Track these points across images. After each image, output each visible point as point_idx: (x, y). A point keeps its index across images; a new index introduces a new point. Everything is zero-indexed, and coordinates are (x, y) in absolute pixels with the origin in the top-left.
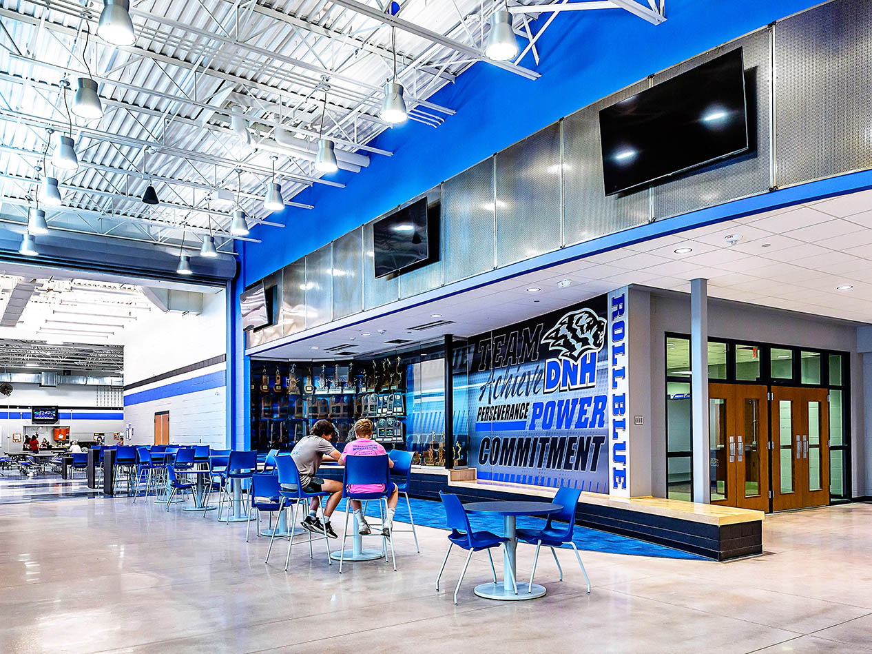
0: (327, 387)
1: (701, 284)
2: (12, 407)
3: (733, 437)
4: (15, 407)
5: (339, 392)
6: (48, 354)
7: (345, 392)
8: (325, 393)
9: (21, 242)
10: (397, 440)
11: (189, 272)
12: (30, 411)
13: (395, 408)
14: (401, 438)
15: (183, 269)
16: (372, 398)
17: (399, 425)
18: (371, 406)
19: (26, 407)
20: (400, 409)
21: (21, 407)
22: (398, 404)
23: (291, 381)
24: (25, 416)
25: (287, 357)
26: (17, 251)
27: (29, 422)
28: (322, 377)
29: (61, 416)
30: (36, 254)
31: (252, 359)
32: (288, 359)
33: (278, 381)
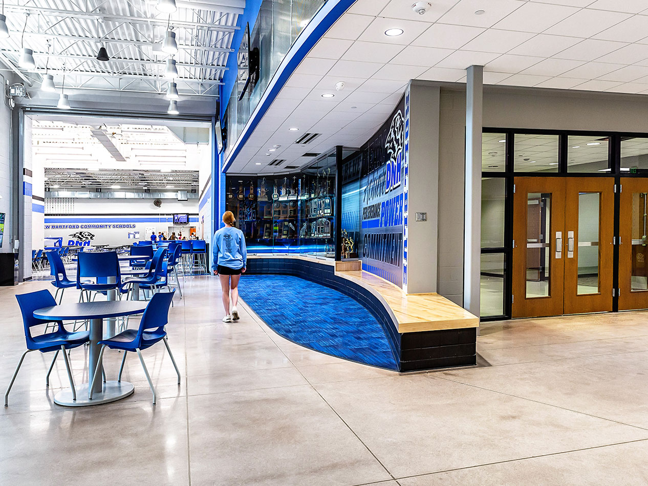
0: (287, 195)
1: (477, 70)
2: (161, 214)
3: (560, 233)
4: (163, 215)
5: (295, 199)
6: (171, 179)
7: (299, 198)
8: (286, 199)
9: (58, 100)
10: (326, 236)
11: (177, 113)
12: (172, 217)
13: (326, 210)
14: (329, 235)
15: (172, 110)
16: (315, 202)
17: (328, 223)
18: (314, 208)
19: (170, 215)
20: (329, 211)
21: (167, 215)
22: (327, 207)
23: (261, 191)
24: (168, 220)
25: (256, 173)
26: (56, 106)
27: (171, 224)
28: (284, 187)
29: (190, 220)
30: (69, 108)
31: (227, 175)
32: (257, 174)
33: (252, 191)
